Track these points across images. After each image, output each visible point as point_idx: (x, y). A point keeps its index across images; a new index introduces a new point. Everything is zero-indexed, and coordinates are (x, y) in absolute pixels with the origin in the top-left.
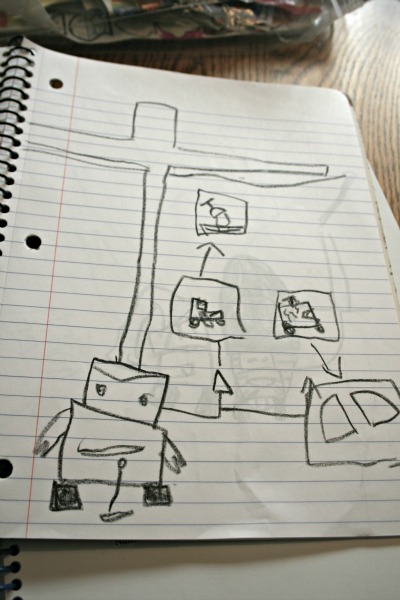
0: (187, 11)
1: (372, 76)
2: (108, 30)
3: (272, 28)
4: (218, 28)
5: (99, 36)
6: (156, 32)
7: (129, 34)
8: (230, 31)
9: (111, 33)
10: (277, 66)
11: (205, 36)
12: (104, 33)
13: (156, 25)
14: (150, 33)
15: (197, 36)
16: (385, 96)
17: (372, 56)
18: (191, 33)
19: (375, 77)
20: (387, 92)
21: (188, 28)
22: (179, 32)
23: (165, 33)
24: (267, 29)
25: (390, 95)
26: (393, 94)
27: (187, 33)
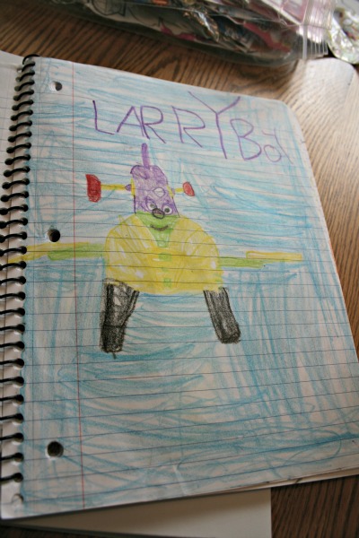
0: (186, 14)
1: (305, 115)
2: (122, 12)
3: (249, 52)
4: (207, 37)
5: (113, 13)
6: (159, 26)
7: (137, 19)
8: (216, 43)
9: (123, 15)
10: (237, 82)
11: (195, 40)
12: (118, 13)
13: (161, 20)
14: (154, 25)
15: (190, 38)
16: (309, 132)
17: (313, 100)
18: (186, 34)
19: (308, 116)
20: (312, 130)
21: (185, 31)
22: (176, 31)
23: (166, 29)
24: (245, 51)
25: (314, 133)
26: (316, 134)
27: (182, 34)
